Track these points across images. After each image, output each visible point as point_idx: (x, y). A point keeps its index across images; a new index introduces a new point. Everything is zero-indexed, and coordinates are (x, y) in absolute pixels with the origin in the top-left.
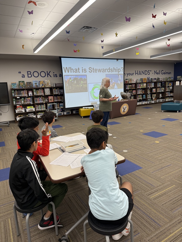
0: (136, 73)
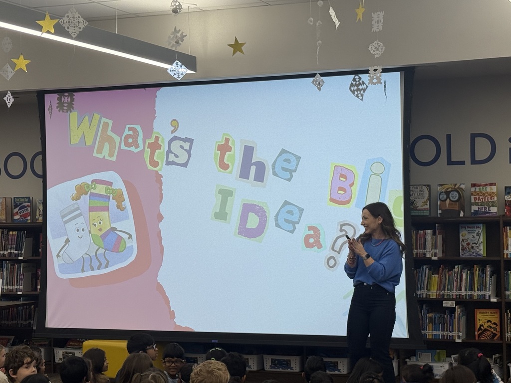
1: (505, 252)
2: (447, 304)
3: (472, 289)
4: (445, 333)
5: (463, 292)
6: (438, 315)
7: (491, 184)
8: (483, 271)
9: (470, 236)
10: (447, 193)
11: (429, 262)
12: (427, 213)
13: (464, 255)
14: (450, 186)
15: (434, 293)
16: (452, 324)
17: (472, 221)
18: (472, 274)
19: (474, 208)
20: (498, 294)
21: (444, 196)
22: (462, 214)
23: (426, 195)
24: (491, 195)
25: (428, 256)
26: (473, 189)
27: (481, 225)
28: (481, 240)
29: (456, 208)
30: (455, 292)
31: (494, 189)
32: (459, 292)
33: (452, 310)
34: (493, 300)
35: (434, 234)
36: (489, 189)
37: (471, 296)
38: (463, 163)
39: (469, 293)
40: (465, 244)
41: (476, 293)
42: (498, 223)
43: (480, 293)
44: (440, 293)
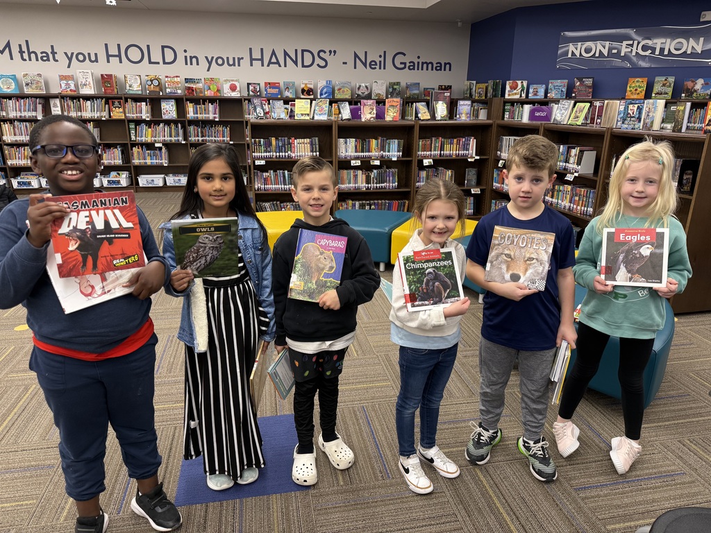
0: (252, 60)
1: (188, 116)
2: (157, 145)
3: (171, 136)
4: (157, 161)
5: (166, 138)
6: (152, 152)
7: (177, 77)
8: (177, 127)
9: (168, 107)
10: (152, 81)
11: (144, 121)
12: (140, 92)
13: (165, 117)
14: (152, 77)
15: (149, 139)
16: (161, 156)
17: (168, 98)
18: (170, 128)
19: (168, 90)
20: (185, 139)
21: (150, 83)
22: (161, 94)
23: (139, 82)
24: (177, 83)
25: (144, 117)
26: (166, 79)
27: (173, 100)
28: (174, 109)
29: (158, 89)
30: (162, 138)
31: (179, 79)
32: (164, 138)
33: (160, 149)
34: (183, 142)
35: (146, 105)
36: (176, 79)
37: (171, 140)
38: (158, 63)
39: (169, 139)
40: (165, 111)
41: (173, 139)
42: (183, 99)
43: (176, 139)
44: (153, 139)
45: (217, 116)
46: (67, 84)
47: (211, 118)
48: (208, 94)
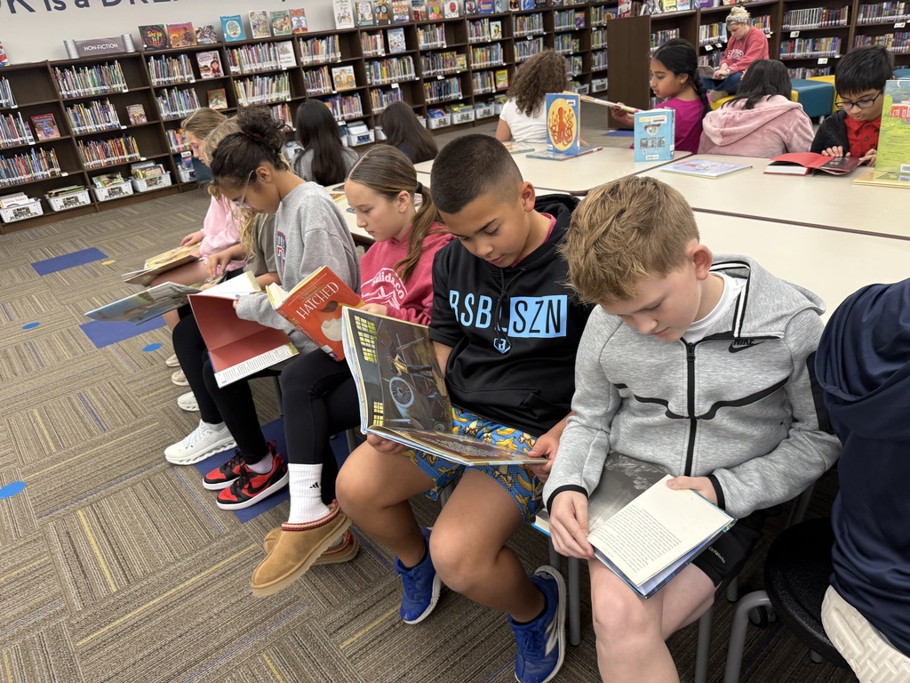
1: (420, 45)
2: (393, 86)
3: (405, 73)
5: (401, 77)
6: (389, 95)
8: (409, 61)
9: (396, 38)
10: (380, 7)
11: (380, 59)
12: (372, 23)
14: (380, 3)
15: (386, 80)
17: (395, 27)
18: (403, 63)
19: (396, 17)
20: (418, 74)
21: (378, 10)
22: (389, 22)
23: (370, 9)
24: (404, 7)
25: (379, 53)
26: (394, 4)
27: (401, 29)
28: (403, 40)
29: (386, 18)
30: (397, 78)
31: (406, 2)
32: (399, 77)
33: (396, 90)
34: (417, 79)
35: (381, 37)
37: (406, 78)
39: (404, 76)
40: (392, 44)
41: (407, 76)
42: (413, 26)
43: (410, 75)
44: (389, 79)
45: (444, 42)
46: (299, 21)
47: (439, 46)
48: (432, 17)
